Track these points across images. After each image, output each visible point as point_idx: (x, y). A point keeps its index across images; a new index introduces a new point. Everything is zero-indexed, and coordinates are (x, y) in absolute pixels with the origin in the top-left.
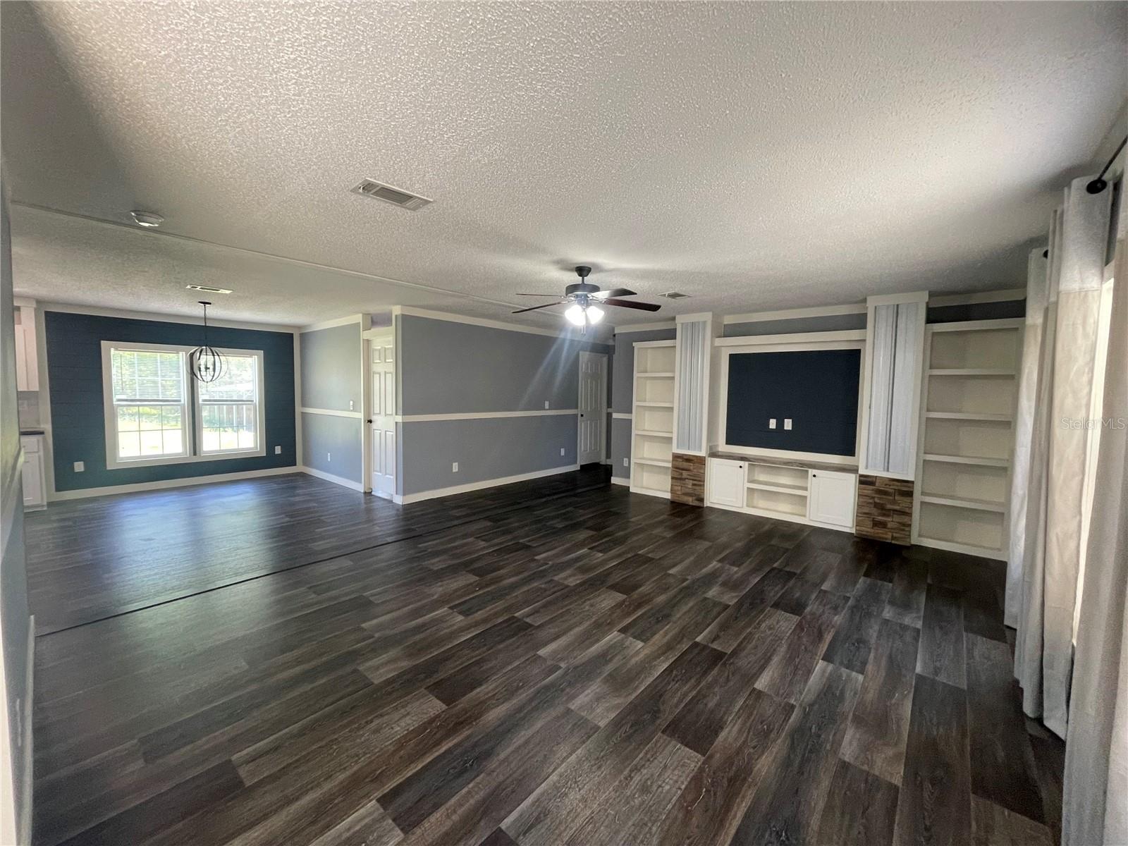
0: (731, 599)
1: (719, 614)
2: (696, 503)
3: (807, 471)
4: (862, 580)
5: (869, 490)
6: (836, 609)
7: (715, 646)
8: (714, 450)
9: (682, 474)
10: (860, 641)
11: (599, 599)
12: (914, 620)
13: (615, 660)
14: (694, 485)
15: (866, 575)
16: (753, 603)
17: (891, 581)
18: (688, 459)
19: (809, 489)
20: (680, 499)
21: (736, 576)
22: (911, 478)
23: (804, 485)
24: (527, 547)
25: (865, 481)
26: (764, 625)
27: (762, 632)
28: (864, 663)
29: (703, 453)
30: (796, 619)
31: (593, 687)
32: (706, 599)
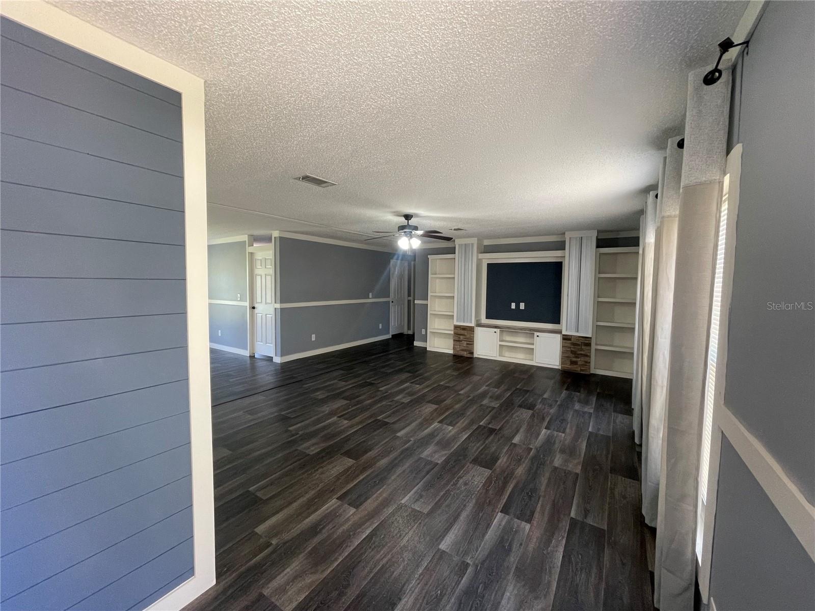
0: (496, 404)
1: (490, 412)
2: (469, 356)
3: (534, 334)
4: (565, 391)
5: (568, 343)
6: (551, 406)
7: (490, 426)
8: (480, 322)
9: (460, 338)
10: (563, 420)
11: (423, 408)
12: (590, 409)
13: (439, 436)
14: (467, 344)
15: (566, 390)
16: (508, 406)
17: (579, 392)
18: (464, 328)
19: (535, 344)
20: (459, 353)
21: (497, 393)
22: (590, 336)
23: (532, 342)
24: (371, 384)
25: (566, 338)
26: (514, 416)
27: (514, 419)
28: (565, 429)
29: (473, 325)
30: (531, 412)
31: (431, 448)
32: (482, 405)
